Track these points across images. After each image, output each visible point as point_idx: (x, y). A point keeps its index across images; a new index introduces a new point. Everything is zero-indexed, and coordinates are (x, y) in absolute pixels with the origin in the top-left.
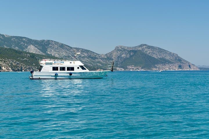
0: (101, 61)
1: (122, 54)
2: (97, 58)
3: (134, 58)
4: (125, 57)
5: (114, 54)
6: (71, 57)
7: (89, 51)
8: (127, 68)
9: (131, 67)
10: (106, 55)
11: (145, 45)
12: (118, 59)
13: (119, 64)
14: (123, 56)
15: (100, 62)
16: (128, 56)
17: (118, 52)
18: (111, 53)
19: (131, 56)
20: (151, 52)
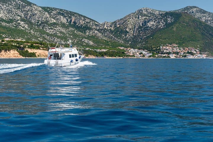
0: (100, 34)
1: (148, 22)
2: (90, 29)
3: (175, 29)
4: (154, 28)
5: (131, 21)
6: (19, 22)
7: (75, 13)
8: (159, 51)
9: (169, 49)
10: (113, 23)
11: (195, 7)
12: (139, 32)
13: (140, 42)
14: (150, 24)
15: (95, 36)
16: (162, 25)
17: (139, 18)
18: (124, 21)
19: (168, 25)
20: (209, 19)
